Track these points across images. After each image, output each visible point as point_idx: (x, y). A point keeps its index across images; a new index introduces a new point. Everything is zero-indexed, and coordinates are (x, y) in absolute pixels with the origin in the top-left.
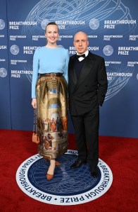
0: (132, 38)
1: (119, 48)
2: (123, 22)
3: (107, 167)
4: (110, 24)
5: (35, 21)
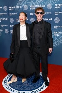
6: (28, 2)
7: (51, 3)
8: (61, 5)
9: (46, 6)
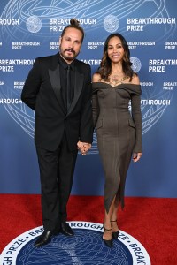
0: (170, 45)
1: (151, 61)
2: (155, 21)
3: (140, 245)
4: (135, 25)
5: (16, 18)
6: (40, 8)
7: (115, 15)
8: (144, 21)
9: (100, 22)
